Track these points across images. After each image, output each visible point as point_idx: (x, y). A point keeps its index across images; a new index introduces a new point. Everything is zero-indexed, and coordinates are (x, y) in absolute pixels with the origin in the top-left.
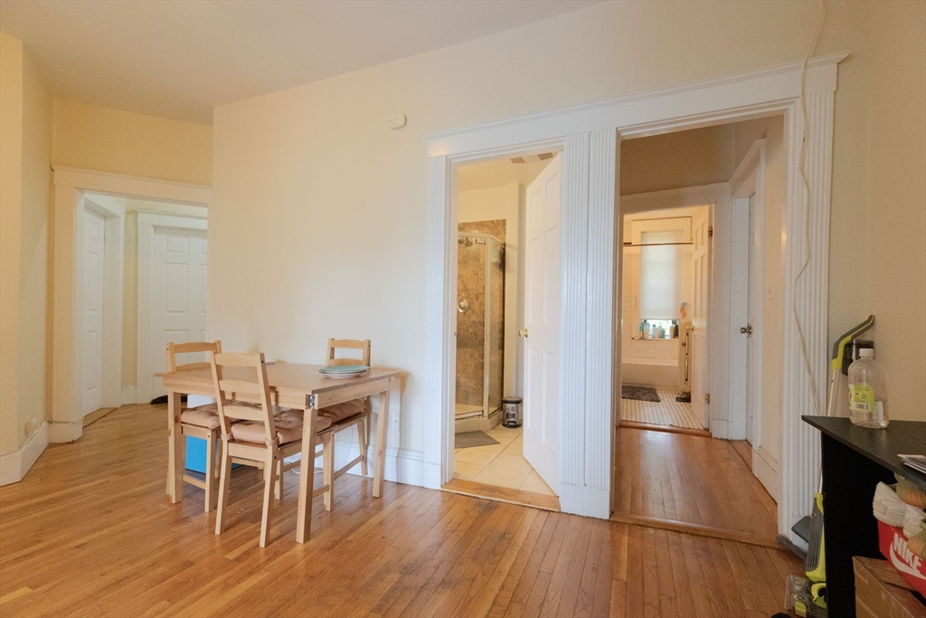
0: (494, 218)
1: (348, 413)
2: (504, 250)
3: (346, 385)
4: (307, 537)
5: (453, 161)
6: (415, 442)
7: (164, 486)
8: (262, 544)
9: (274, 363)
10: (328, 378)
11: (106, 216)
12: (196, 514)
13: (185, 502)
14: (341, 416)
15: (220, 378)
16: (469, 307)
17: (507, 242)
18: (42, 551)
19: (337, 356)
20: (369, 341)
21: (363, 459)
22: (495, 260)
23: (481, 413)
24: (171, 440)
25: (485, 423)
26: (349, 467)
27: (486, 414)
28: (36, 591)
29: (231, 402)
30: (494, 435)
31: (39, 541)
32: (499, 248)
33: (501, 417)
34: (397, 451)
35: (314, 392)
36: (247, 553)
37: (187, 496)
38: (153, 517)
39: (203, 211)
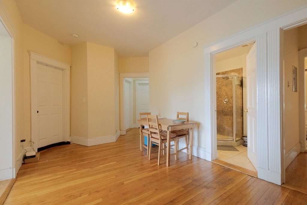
0: (238, 68)
1: (181, 133)
2: (242, 79)
3: (179, 125)
4: (169, 165)
5: (213, 54)
6: (203, 145)
7: (139, 147)
8: (158, 165)
9: (163, 119)
10: (175, 123)
11: (129, 82)
12: (145, 155)
13: (143, 152)
14: (179, 134)
15: (149, 121)
16: (228, 101)
17: (243, 76)
18: (118, 156)
19: (179, 117)
20: (188, 113)
21: (187, 148)
22: (238, 84)
23: (232, 139)
24: (140, 136)
25: (234, 143)
26: (183, 149)
27: (234, 140)
28: (117, 163)
29: (152, 128)
30: (237, 148)
31: (118, 154)
32: (240, 79)
33: (242, 142)
34: (197, 147)
35: (169, 126)
36: (155, 166)
37: (144, 150)
38: (137, 153)
39: (148, 79)
